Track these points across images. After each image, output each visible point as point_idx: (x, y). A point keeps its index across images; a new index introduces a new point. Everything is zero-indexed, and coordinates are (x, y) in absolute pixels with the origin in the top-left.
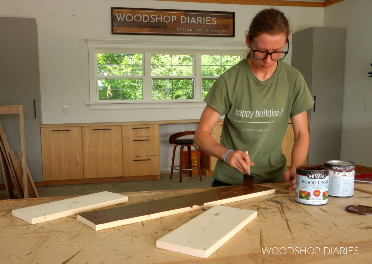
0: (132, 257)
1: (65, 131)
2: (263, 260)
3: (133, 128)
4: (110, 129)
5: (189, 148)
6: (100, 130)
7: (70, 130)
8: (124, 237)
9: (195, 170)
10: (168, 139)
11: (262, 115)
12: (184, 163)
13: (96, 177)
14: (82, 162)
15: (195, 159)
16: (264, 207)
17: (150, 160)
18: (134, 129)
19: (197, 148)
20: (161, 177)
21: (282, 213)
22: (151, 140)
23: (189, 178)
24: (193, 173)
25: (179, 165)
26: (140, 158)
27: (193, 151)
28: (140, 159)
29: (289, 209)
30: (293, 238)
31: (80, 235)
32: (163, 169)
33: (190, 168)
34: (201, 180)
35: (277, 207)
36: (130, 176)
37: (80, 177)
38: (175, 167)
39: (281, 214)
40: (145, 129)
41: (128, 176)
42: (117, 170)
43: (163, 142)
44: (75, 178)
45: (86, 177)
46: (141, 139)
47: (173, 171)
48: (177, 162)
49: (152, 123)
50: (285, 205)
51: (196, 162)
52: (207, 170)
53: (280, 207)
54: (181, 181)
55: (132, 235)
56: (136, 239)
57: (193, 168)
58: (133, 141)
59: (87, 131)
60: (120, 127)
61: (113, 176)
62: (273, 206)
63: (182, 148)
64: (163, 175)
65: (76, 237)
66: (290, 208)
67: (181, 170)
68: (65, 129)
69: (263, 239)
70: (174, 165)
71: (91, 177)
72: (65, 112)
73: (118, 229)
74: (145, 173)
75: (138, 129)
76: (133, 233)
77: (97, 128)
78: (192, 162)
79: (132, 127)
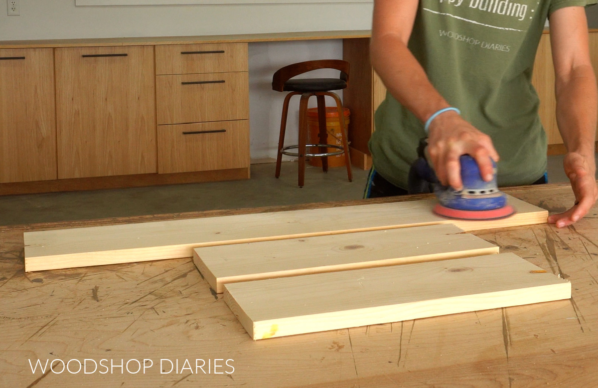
0: (188, 378)
1: (12, 60)
2: (511, 376)
3: (182, 53)
4: (126, 55)
5: (321, 101)
6: (100, 58)
7: (24, 58)
8: (166, 326)
9: (335, 156)
10: (270, 78)
11: (486, 7)
12: (309, 138)
13: (88, 175)
14: (54, 139)
15: (335, 126)
16: (509, 244)
17: (224, 131)
18: (186, 55)
19: (340, 101)
20: (251, 174)
21: (552, 259)
22: (226, 83)
23: (321, 175)
24: (332, 162)
25: (296, 143)
26: (199, 127)
27: (332, 109)
28: (200, 130)
29: (566, 249)
30: (580, 319)
31: (54, 325)
32: (256, 154)
33: (323, 150)
34: (350, 181)
35: (540, 245)
36: (174, 172)
37: (50, 175)
38: (288, 148)
39: (549, 261)
40: (211, 54)
41: (169, 172)
42: (143, 157)
43: (257, 87)
44: (36, 179)
45: (64, 176)
46: (202, 80)
47: (283, 159)
48: (292, 137)
49: (230, 40)
50: (557, 239)
51: (339, 135)
52: (365, 156)
53: (546, 245)
54: (301, 184)
55: (187, 322)
56: (197, 331)
57: (329, 149)
58: (183, 83)
59: (67, 60)
60: (151, 50)
61: (132, 172)
62: (530, 241)
63: (304, 101)
64: (257, 169)
65: (43, 330)
66: (570, 246)
67: (301, 155)
68: (11, 54)
69: (508, 323)
70: (285, 144)
71: (77, 176)
72: (11, 12)
73: (153, 308)
74: (212, 163)
75: (194, 55)
76: (188, 318)
77: (93, 52)
78: (328, 135)
79: (181, 49)
